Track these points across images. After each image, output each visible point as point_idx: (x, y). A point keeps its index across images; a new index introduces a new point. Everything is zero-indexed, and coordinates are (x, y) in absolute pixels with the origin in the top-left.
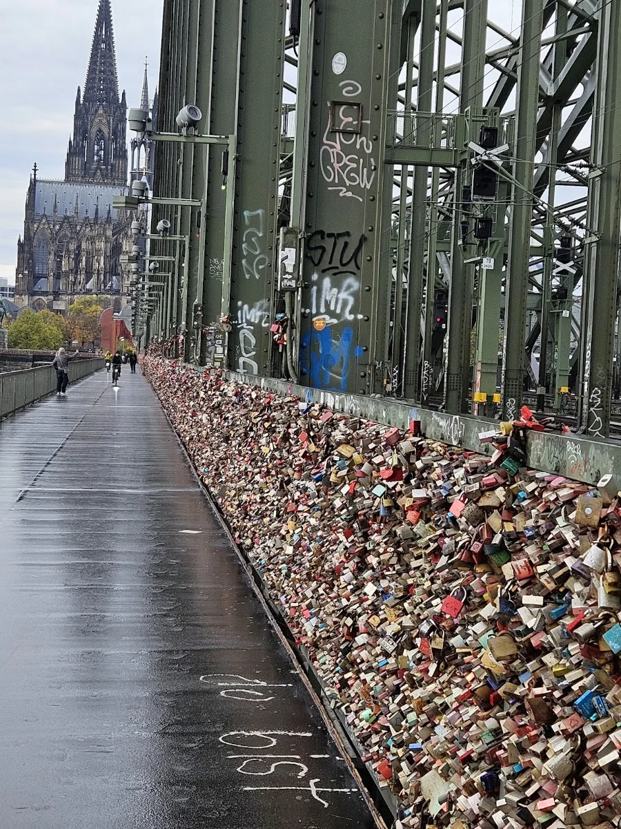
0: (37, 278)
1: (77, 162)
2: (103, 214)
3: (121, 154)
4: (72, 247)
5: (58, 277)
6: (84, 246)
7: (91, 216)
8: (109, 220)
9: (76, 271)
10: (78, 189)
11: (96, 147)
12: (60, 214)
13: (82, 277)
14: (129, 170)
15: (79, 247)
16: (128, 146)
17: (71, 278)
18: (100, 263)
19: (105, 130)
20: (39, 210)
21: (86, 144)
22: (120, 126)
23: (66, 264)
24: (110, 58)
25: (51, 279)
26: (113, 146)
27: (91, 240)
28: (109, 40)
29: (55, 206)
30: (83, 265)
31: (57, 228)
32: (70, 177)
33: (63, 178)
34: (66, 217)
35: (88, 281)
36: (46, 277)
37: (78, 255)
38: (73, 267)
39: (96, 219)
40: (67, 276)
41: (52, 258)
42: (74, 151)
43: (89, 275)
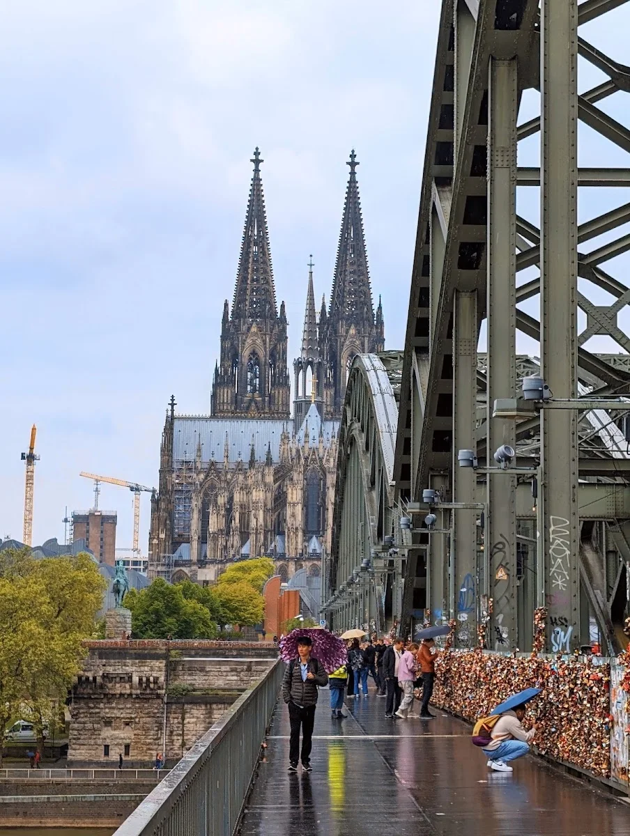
0: (176, 544)
1: (226, 394)
2: (261, 456)
3: (281, 381)
4: (221, 500)
5: (203, 540)
6: (237, 497)
7: (246, 458)
8: (269, 461)
9: (227, 532)
11: (249, 375)
12: (206, 458)
13: (236, 540)
14: (292, 398)
15: (231, 499)
17: (221, 541)
18: (259, 520)
19: (261, 353)
20: (178, 456)
21: (236, 372)
22: (280, 347)
23: (215, 523)
24: (264, 262)
25: (195, 544)
26: (271, 372)
27: (246, 489)
28: (262, 241)
29: (199, 450)
30: (236, 523)
31: (202, 476)
32: (217, 412)
33: (208, 413)
34: (213, 464)
35: (243, 544)
36: (188, 541)
37: (229, 511)
38: (223, 526)
39: (252, 462)
40: (215, 539)
41: (196, 515)
42: (221, 380)
43: (244, 536)
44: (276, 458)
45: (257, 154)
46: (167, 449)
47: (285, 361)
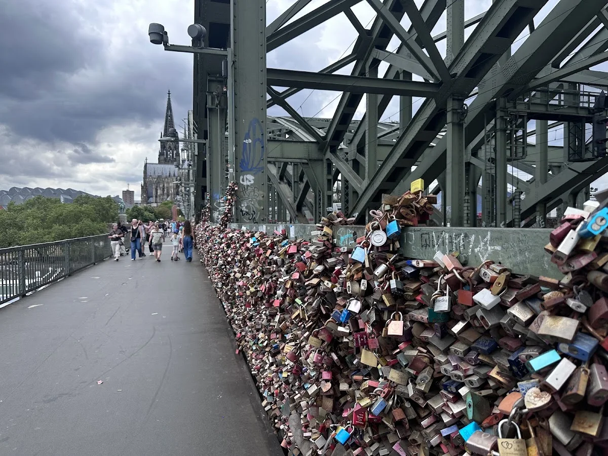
0: (149, 198)
1: (162, 158)
2: (172, 174)
3: (178, 155)
4: (161, 186)
5: (156, 197)
6: (165, 185)
7: (168, 175)
8: (174, 175)
9: (163, 194)
10: (162, 166)
11: (169, 153)
12: (157, 175)
13: (165, 197)
14: (181, 159)
15: (164, 186)
16: (180, 151)
17: (161, 197)
18: (172, 191)
19: (172, 147)
20: (148, 173)
21: (165, 151)
22: (177, 145)
23: (159, 192)
24: (172, 122)
25: (154, 198)
26: (175, 152)
27: (168, 183)
28: (171, 116)
29: (155, 172)
30: (165, 192)
31: (156, 180)
32: (160, 162)
33: (157, 162)
34: (159, 176)
35: (168, 197)
36: (152, 197)
37: (163, 189)
38: (162, 193)
39: (169, 176)
40: (160, 197)
41: (154, 190)
42: (161, 154)
43: (168, 196)
44: (176, 175)
45: (169, 92)
46: (145, 172)
47: (178, 149)
